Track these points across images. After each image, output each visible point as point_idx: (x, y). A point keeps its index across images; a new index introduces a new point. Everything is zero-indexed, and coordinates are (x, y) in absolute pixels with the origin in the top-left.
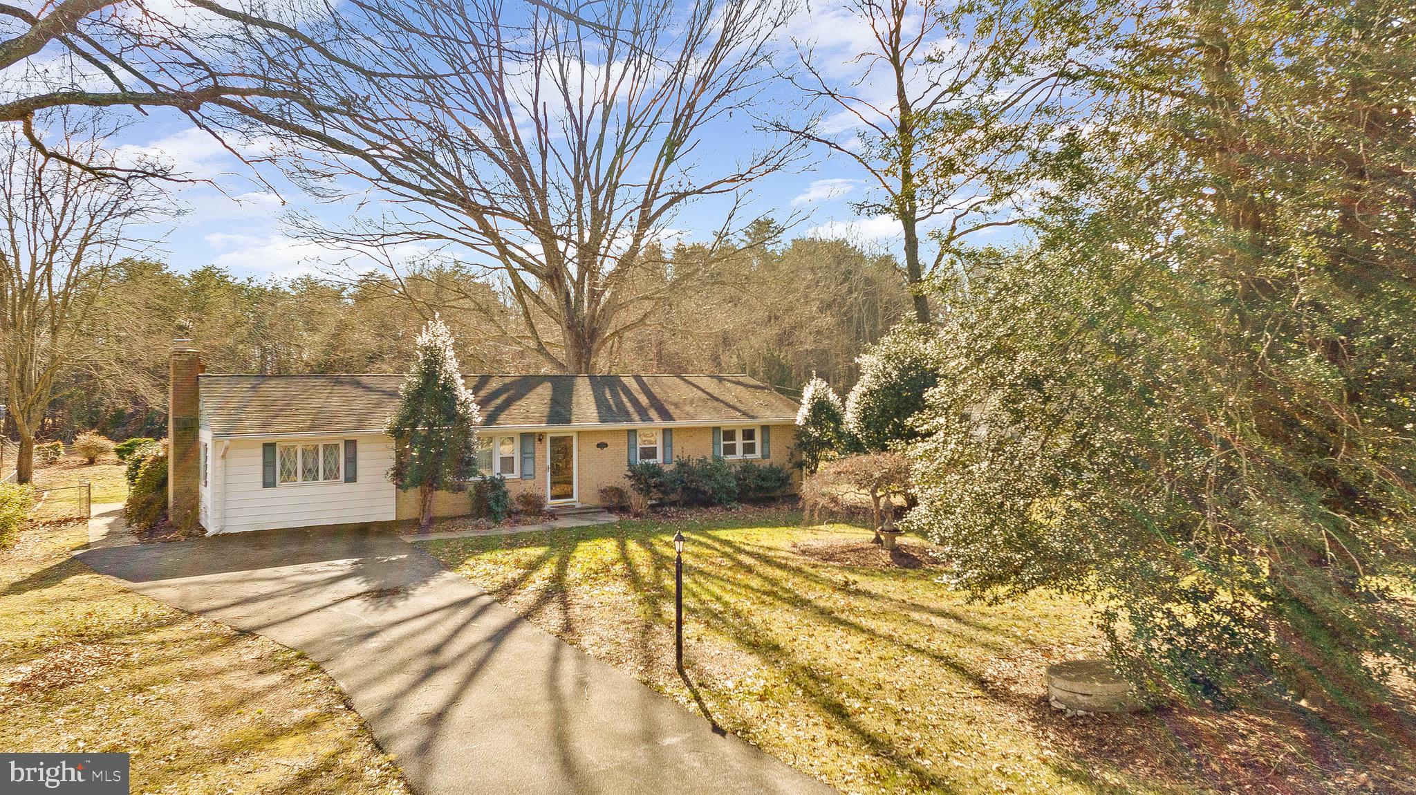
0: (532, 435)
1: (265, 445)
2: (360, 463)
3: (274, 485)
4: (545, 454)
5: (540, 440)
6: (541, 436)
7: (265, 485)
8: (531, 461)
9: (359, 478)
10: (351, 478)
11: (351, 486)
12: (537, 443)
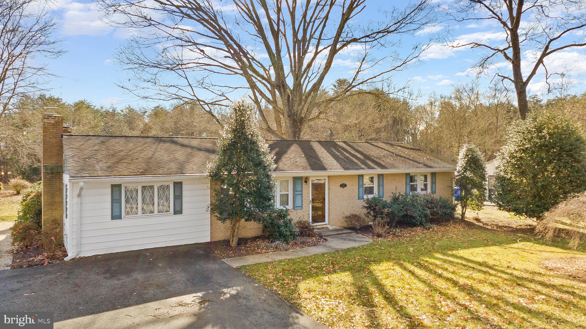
0: (301, 178)
1: (113, 186)
2: (185, 199)
3: (120, 217)
4: (308, 192)
5: (306, 182)
6: (306, 180)
7: (113, 217)
8: (300, 197)
9: (184, 211)
10: (178, 211)
11: (178, 217)
12: (304, 184)
